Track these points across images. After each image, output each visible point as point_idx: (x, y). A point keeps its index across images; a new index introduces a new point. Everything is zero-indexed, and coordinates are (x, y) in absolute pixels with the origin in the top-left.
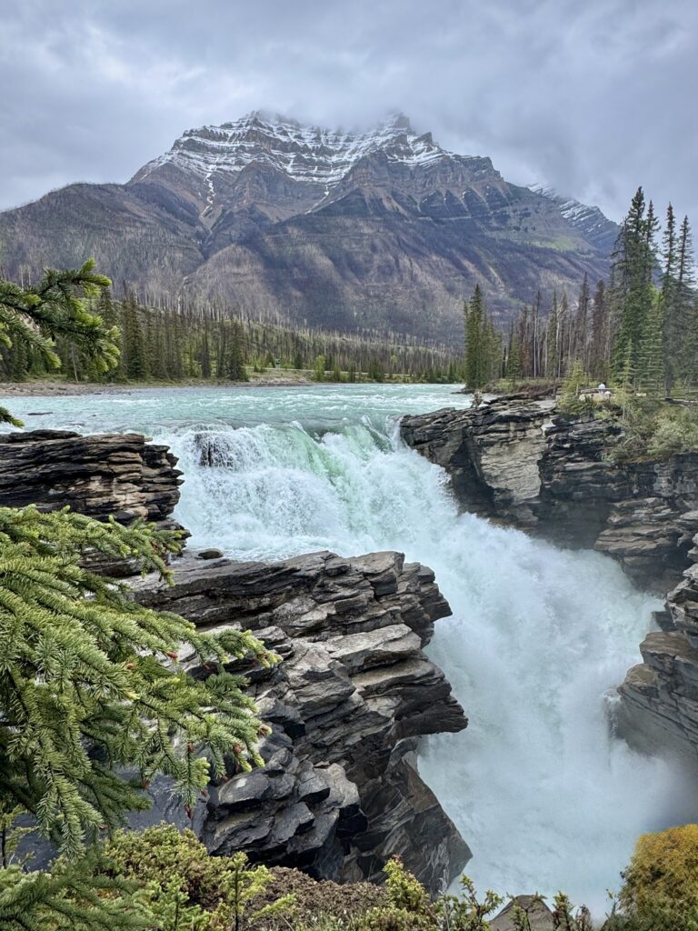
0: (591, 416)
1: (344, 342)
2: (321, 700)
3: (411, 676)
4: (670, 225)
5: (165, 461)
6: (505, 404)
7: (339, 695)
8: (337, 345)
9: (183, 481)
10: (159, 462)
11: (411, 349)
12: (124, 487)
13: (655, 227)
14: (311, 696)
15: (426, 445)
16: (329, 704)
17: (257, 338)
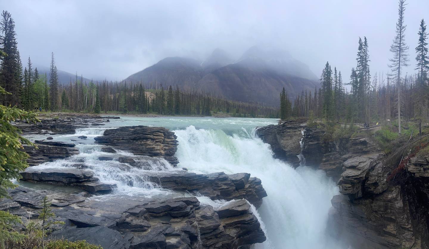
0: (316, 127)
1: (243, 105)
2: (207, 227)
3: (244, 220)
4: (336, 72)
5: (173, 137)
6: (289, 123)
7: (214, 226)
8: (241, 105)
9: (178, 144)
10: (171, 137)
11: (264, 107)
12: (157, 143)
13: (332, 73)
14: (203, 225)
15: (263, 137)
16: (210, 229)
17: (215, 103)
